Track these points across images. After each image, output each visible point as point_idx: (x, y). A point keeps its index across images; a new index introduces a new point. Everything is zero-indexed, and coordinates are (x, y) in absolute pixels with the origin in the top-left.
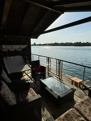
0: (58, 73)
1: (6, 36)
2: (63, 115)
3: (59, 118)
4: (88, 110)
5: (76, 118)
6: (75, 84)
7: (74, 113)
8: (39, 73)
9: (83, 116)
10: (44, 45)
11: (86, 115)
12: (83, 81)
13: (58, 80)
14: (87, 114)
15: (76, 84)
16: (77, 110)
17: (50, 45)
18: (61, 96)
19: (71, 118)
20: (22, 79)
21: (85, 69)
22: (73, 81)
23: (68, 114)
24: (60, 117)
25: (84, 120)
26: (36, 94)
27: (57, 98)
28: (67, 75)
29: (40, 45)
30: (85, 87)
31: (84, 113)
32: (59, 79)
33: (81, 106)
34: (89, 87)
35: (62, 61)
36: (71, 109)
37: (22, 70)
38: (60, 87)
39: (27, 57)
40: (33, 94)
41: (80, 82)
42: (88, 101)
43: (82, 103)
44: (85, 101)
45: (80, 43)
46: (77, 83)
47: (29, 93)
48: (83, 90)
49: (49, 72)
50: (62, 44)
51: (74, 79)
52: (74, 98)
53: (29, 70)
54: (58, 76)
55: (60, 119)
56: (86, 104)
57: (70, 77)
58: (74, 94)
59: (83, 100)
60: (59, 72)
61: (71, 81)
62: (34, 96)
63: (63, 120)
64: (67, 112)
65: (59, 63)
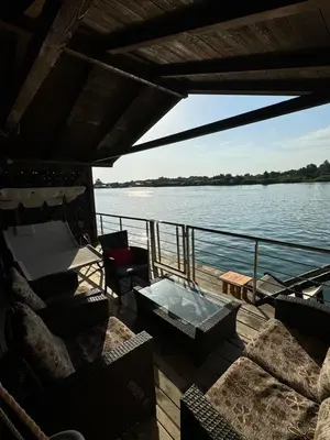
0: (182, 266)
1: (10, 162)
2: (221, 381)
3: (210, 391)
4: (281, 356)
5: (257, 382)
6: (233, 293)
7: (249, 369)
8: (129, 270)
9: (272, 373)
10: (126, 185)
11: (279, 369)
12: (256, 278)
13: (185, 286)
14: (281, 366)
15: (236, 290)
16: (255, 360)
17: (145, 184)
18: (206, 328)
19: (244, 383)
20: (77, 292)
21: (256, 246)
22: (226, 283)
23: (235, 376)
24: (214, 386)
25: (277, 383)
26: (131, 333)
27: (193, 336)
28: (206, 268)
29: (116, 185)
30: (262, 295)
31: (275, 366)
32: (188, 280)
33: (261, 348)
34: (270, 294)
35: (193, 228)
36: (239, 361)
37: (71, 267)
38: (196, 305)
39: (81, 224)
40: (123, 335)
41: (246, 284)
42: (279, 332)
43: (264, 338)
44: (271, 331)
45: (229, 176)
46: (239, 287)
47: (108, 332)
48: (257, 304)
49: (156, 265)
50: (180, 182)
51: (230, 276)
52: (238, 330)
53: (90, 264)
54: (184, 273)
55: (215, 394)
56: (274, 340)
57: (216, 272)
58: (235, 320)
59: (263, 331)
60: (186, 262)
61: (221, 283)
62: (126, 338)
63: (224, 392)
64: (230, 369)
65: (185, 235)
